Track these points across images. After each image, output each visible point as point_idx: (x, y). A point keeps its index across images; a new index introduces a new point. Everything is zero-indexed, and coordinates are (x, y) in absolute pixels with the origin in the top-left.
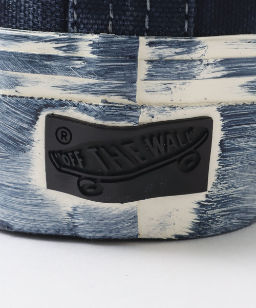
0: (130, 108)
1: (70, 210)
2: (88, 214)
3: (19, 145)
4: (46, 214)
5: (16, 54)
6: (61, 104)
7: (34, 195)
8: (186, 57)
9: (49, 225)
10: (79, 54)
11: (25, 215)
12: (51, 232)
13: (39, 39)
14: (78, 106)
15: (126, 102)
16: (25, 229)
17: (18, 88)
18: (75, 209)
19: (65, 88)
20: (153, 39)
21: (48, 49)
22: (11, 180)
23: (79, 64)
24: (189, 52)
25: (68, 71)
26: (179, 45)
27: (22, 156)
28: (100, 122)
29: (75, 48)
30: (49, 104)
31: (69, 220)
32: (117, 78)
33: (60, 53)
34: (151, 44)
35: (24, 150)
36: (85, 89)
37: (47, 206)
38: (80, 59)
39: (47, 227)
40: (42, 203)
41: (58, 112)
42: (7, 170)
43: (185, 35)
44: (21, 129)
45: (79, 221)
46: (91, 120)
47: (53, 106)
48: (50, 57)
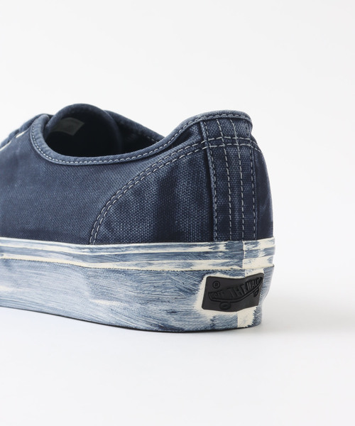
0: (241, 270)
1: (212, 318)
2: (221, 318)
3: (191, 292)
4: (200, 321)
5: (191, 253)
6: (214, 271)
7: (195, 313)
8: (255, 248)
9: (202, 326)
10: (220, 250)
11: (191, 323)
12: (203, 329)
13: (202, 245)
14: (221, 272)
15: (239, 268)
16: (191, 329)
17: (192, 267)
18: (214, 317)
19: (214, 265)
20: (246, 242)
21: (206, 249)
22: (184, 308)
23: (220, 254)
24: (256, 246)
25: (216, 258)
26: (254, 243)
27: (193, 297)
28: (232, 277)
29: (218, 248)
30: (208, 272)
31: (211, 322)
32: (237, 259)
33: (212, 250)
34: (245, 244)
35: (194, 294)
36: (223, 264)
37: (201, 318)
38: (221, 252)
39: (202, 327)
40: (198, 316)
41: (212, 275)
42: (183, 304)
43: (254, 239)
44: (194, 285)
45: (216, 322)
46: (228, 277)
47: (210, 273)
48: (207, 253)
